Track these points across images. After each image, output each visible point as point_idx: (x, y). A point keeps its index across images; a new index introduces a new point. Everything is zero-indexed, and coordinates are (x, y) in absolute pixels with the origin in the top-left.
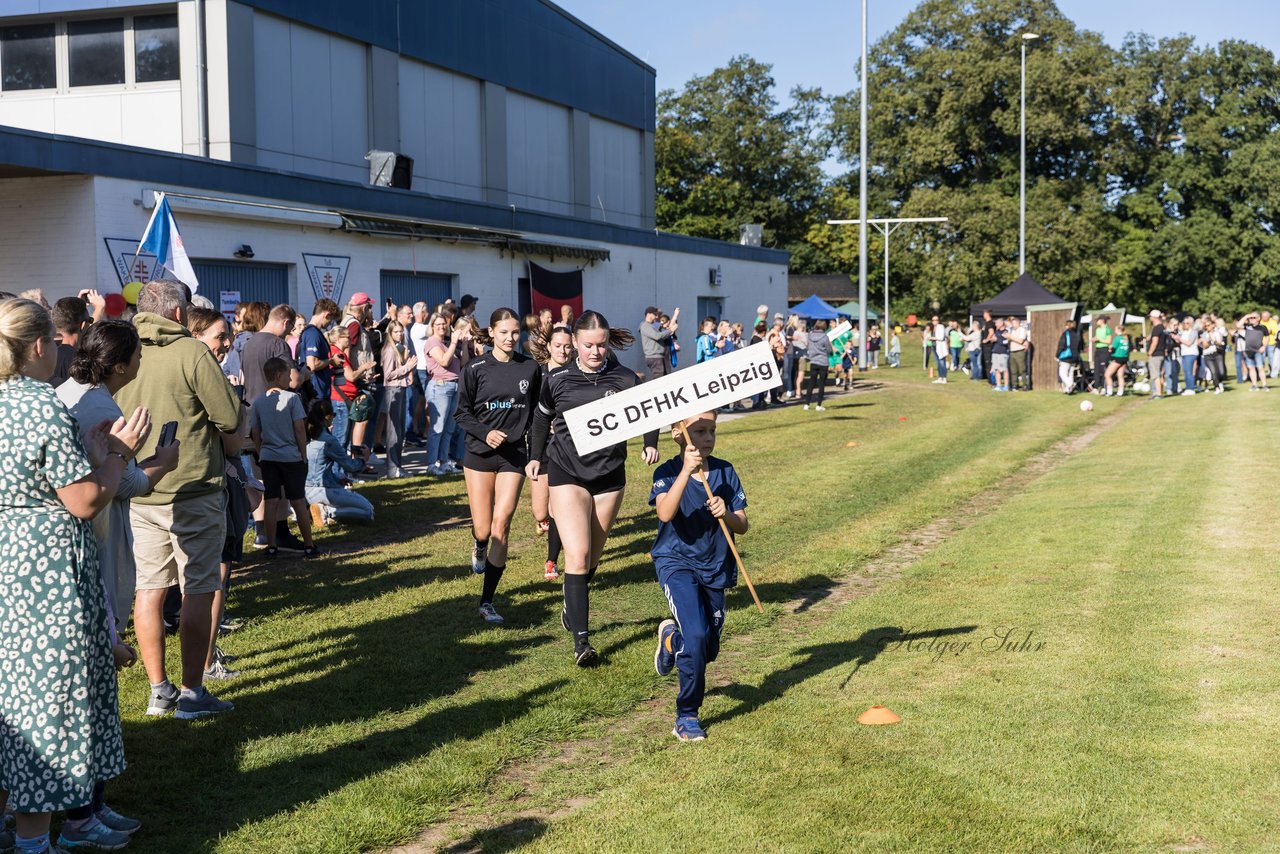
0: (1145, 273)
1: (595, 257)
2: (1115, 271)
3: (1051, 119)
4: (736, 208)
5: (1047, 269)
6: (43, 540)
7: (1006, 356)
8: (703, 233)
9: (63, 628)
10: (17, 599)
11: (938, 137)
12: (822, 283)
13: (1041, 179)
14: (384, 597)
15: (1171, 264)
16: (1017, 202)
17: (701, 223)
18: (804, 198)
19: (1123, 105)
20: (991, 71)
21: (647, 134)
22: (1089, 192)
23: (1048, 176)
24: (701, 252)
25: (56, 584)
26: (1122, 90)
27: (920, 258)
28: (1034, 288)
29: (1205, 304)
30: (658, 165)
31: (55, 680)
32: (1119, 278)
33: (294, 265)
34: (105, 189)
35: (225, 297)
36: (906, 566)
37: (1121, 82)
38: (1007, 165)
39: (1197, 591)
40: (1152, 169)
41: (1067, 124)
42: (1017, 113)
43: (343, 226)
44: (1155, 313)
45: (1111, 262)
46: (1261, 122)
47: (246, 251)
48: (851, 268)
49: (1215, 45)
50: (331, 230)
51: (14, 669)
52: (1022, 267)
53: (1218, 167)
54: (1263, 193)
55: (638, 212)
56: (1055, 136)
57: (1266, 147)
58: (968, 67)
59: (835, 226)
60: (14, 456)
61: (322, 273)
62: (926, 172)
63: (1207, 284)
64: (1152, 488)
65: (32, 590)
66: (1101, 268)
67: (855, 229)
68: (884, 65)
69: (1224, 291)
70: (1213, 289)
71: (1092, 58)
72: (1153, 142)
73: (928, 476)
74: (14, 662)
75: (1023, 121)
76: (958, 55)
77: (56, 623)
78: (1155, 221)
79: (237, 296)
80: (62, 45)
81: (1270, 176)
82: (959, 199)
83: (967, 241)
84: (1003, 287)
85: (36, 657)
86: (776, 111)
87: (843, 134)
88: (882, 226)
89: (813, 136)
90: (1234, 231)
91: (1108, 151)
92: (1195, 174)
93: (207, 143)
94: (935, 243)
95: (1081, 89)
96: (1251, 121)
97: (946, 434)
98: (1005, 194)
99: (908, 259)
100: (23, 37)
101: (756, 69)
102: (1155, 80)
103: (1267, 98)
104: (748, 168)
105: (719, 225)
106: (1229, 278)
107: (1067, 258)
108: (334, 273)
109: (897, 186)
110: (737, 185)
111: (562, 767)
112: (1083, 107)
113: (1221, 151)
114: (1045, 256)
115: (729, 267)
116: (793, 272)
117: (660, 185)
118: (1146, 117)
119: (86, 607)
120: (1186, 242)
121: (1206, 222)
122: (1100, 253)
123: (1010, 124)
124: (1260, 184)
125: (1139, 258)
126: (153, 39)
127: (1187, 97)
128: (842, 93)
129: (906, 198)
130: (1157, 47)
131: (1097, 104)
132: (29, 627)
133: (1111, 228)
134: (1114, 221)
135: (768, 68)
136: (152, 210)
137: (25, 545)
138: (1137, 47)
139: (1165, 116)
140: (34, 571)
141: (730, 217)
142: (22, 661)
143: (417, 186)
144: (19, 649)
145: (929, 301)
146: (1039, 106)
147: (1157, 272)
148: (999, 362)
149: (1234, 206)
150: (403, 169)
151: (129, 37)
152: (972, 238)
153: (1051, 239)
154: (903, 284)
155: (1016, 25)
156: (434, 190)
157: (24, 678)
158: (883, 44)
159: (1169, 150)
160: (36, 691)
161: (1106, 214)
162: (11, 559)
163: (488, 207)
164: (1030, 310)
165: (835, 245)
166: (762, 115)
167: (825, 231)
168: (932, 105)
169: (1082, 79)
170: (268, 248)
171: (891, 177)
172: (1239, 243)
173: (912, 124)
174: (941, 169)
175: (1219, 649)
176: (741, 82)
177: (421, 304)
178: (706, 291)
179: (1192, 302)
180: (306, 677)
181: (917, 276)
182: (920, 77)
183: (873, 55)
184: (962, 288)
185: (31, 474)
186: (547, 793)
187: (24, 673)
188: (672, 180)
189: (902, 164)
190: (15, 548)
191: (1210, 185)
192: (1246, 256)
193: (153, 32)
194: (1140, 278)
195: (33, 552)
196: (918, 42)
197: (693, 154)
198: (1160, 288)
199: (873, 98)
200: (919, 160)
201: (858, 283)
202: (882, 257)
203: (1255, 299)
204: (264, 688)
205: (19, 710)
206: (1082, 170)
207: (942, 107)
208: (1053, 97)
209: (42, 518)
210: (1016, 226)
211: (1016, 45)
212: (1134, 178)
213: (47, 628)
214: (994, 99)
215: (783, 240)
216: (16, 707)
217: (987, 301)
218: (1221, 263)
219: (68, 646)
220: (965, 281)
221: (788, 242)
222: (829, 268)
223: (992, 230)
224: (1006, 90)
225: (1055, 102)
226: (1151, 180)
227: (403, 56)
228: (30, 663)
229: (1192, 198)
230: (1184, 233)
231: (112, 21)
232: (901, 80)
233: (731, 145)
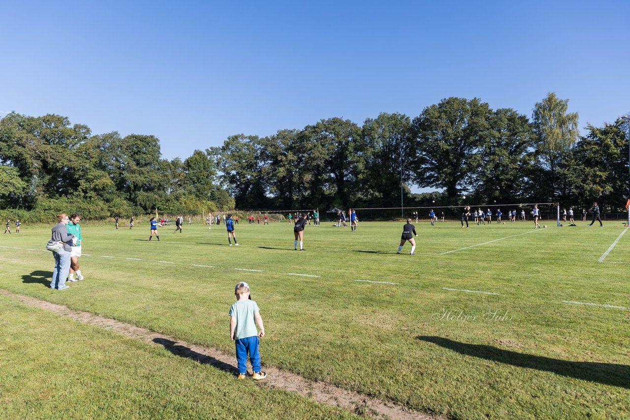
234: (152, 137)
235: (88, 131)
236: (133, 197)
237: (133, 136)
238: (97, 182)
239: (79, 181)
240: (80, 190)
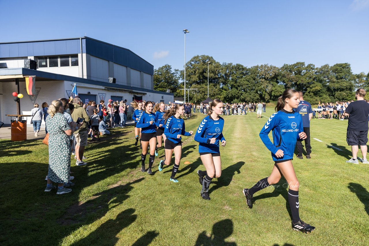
0: (226, 97)
1: (144, 94)
2: (221, 97)
3: (212, 75)
4: (166, 87)
5: (212, 97)
6: (63, 139)
7: (206, 109)
8: (161, 91)
9: (66, 154)
10: (58, 149)
11: (196, 77)
12: (179, 98)
13: (211, 83)
14: (111, 146)
15: (229, 96)
16: (207, 87)
17: (161, 89)
18: (176, 86)
19: (222, 73)
20: (203, 67)
21: (152, 76)
22: (218, 85)
23: (212, 83)
24: (161, 94)
25: (65, 147)
26: (222, 70)
27: (193, 95)
28: (210, 99)
29: (234, 102)
30: (154, 80)
31: (64, 162)
32: (222, 98)
33: (97, 95)
34: (66, 83)
35: (86, 100)
36: (191, 140)
37: (222, 69)
38: (206, 81)
39: (233, 143)
40: (227, 82)
41: (215, 75)
42: (207, 74)
43: (105, 89)
44: (227, 103)
45: (221, 96)
46: (242, 76)
47: (89, 93)
48: (183, 96)
49: (235, 64)
50: (103, 90)
51: (57, 160)
52: (208, 96)
53: (236, 82)
54: (242, 86)
55: (151, 87)
56: (213, 77)
57: (243, 79)
58: (200, 66)
59: (181, 90)
60: (58, 126)
61: (101, 96)
62: (194, 82)
63: (234, 99)
64: (227, 129)
65: (61, 147)
66: (219, 96)
67: (184, 90)
68: (188, 66)
69: (237, 100)
70: (235, 100)
71: (218, 66)
72: (227, 78)
73: (194, 127)
74: (57, 159)
75: (208, 75)
76: (199, 65)
77: (65, 153)
78: (227, 90)
79: (88, 100)
80: (59, 60)
81: (243, 83)
82: (199, 86)
83: (200, 92)
84: (205, 99)
85: (61, 158)
86: (172, 72)
87: (182, 76)
88: (188, 90)
89: (177, 76)
90: (238, 91)
91: (220, 79)
92: (233, 83)
93: (83, 76)
94: (196, 93)
95: (217, 70)
96: (240, 75)
97: (197, 121)
98: (206, 85)
99: (192, 95)
100: (52, 59)
101: (169, 66)
102: (227, 69)
103: (243, 72)
104: (168, 81)
105: (163, 90)
106: (238, 98)
107: (215, 95)
108: (103, 96)
109: (190, 84)
110: (166, 83)
111: (139, 172)
112: (217, 73)
113: (236, 80)
114: (211, 95)
115: (165, 96)
116: (174, 97)
117: (154, 83)
118: (226, 74)
119: (70, 151)
120: (232, 93)
121: (234, 90)
122: (219, 94)
123: (206, 75)
124: (242, 85)
125: (225, 95)
126: (74, 59)
127: (232, 72)
128: (182, 70)
129: (191, 86)
130: (227, 64)
131: (219, 73)
132: (60, 153)
133: (221, 91)
134: (221, 90)
135: (171, 66)
136: (74, 86)
137: (60, 140)
138: (225, 64)
139: (228, 74)
140: (61, 145)
141: (165, 88)
142: (58, 159)
143: (117, 83)
144: (58, 157)
145: (195, 101)
146: (211, 72)
147: (227, 97)
148: (205, 110)
149: (238, 88)
150: (114, 80)
151: (70, 59)
152: (201, 92)
153: (212, 92)
154: (191, 99)
155: (207, 61)
156: (119, 84)
157: (59, 162)
158: (188, 63)
159: (229, 79)
160: (61, 164)
161: (220, 89)
162: (57, 142)
163: (128, 86)
164: (209, 102)
165: (181, 93)
166: (170, 73)
167: (179, 91)
168: (195, 72)
169: (217, 69)
170: (93, 92)
171: (189, 83)
172: (239, 93)
173: (192, 75)
174: (196, 82)
175: (236, 152)
176: (167, 68)
177: (117, 101)
178: (162, 100)
179: (232, 101)
180: (99, 159)
181: (193, 97)
182: (193, 68)
183: (186, 64)
184: (199, 99)
185: (61, 129)
186: (137, 176)
187: (59, 161)
188: (156, 83)
189: (191, 81)
190: (58, 141)
191: (235, 85)
192: (240, 95)
193: (74, 58)
194: (225, 98)
195: (61, 141)
196: (193, 63)
197: (159, 79)
198: (228, 99)
199: (186, 71)
200: (193, 80)
201: (184, 98)
202: (188, 94)
203: (241, 101)
204: (92, 161)
205: (58, 167)
206: (217, 82)
207: (196, 72)
208: (212, 71)
209: (62, 136)
210: (207, 90)
211: (207, 64)
212: (224, 83)
213: (63, 154)
214: (204, 71)
215: (173, 92)
216: (57, 166)
217: (203, 101)
218: (236, 96)
219: (66, 157)
220: (200, 98)
221: (174, 92)
222: (180, 96)
223: (204, 91)
224: (206, 70)
225: (213, 72)
226: (227, 84)
227: (114, 63)
228: (60, 159)
229: (232, 86)
230: (231, 92)
231: (67, 56)
232: (190, 68)
233: (165, 77)
234: (346, 64)
235: (314, 66)
236: (333, 94)
237: (337, 65)
238: (314, 89)
239: (307, 89)
240: (307, 92)
